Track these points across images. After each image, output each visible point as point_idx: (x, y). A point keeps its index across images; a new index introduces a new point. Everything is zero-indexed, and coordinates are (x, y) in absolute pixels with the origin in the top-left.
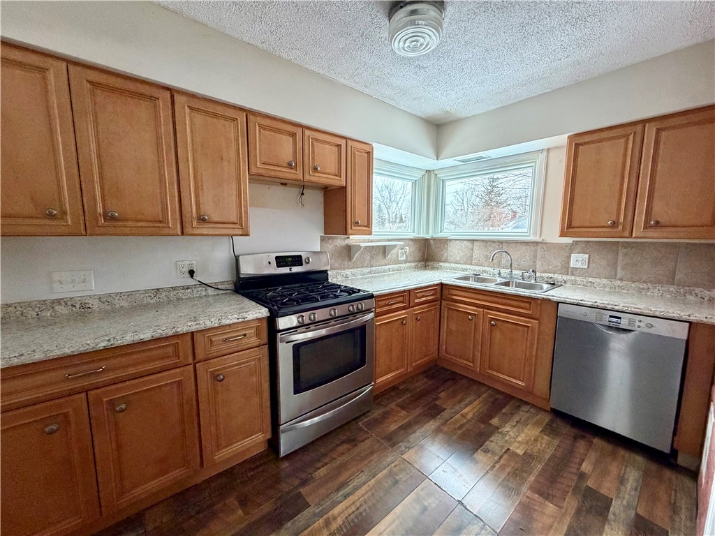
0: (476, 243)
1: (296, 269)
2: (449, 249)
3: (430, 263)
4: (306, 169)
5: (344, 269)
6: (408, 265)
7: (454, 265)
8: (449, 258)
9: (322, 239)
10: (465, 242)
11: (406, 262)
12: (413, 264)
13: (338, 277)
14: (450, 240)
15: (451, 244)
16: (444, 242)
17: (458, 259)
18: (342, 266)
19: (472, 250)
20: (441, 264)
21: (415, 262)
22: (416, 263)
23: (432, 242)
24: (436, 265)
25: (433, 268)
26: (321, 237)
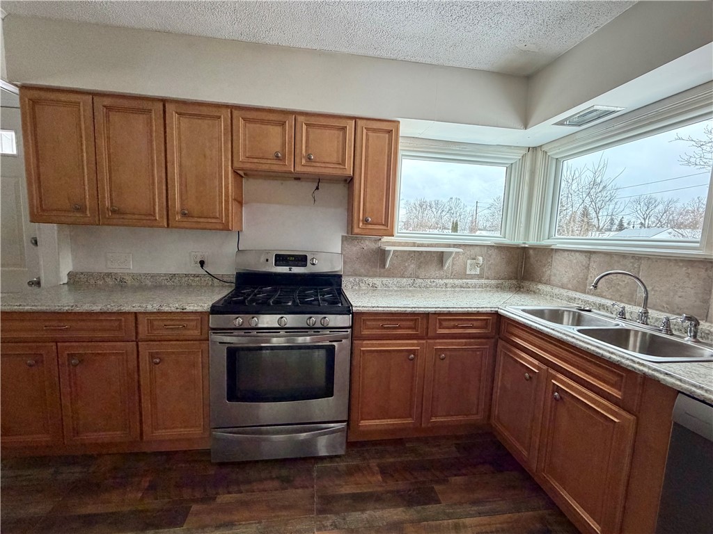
0: (594, 257)
1: (297, 270)
2: (554, 264)
3: (526, 284)
4: (298, 160)
5: (374, 276)
6: (483, 281)
7: (556, 291)
8: (553, 278)
9: (344, 239)
10: (577, 254)
11: (480, 277)
12: (493, 282)
13: (361, 284)
14: (557, 250)
15: (557, 258)
16: (548, 252)
17: (565, 280)
18: (371, 273)
19: (588, 268)
20: (540, 286)
21: (498, 279)
22: (500, 281)
23: (531, 252)
24: (533, 286)
25: (528, 291)
26: (343, 236)
